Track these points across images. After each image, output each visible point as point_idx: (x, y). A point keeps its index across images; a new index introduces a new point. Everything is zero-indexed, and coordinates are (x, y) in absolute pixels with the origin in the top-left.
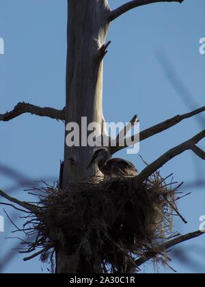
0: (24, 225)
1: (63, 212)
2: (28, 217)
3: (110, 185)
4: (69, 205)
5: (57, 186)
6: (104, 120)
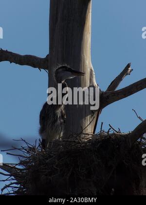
0: (2, 190)
1: (46, 175)
2: (6, 180)
3: (99, 144)
4: (53, 167)
5: (39, 145)
6: (93, 69)
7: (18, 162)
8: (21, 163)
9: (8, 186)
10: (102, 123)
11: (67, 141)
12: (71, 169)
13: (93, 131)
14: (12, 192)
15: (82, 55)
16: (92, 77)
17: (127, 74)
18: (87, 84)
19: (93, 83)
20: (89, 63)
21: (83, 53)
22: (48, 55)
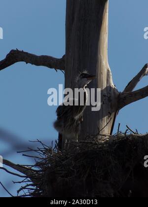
0: (18, 192)
1: (62, 177)
2: (22, 182)
3: (116, 145)
4: (69, 168)
5: (56, 147)
6: (110, 70)
7: (34, 164)
8: (37, 165)
9: (24, 188)
10: (119, 124)
11: (84, 142)
12: (88, 171)
13: (110, 133)
14: (28, 194)
15: (99, 56)
16: (109, 78)
17: (144, 75)
18: (104, 85)
19: (110, 84)
20: (106, 63)
21: (100, 53)
22: (64, 56)
